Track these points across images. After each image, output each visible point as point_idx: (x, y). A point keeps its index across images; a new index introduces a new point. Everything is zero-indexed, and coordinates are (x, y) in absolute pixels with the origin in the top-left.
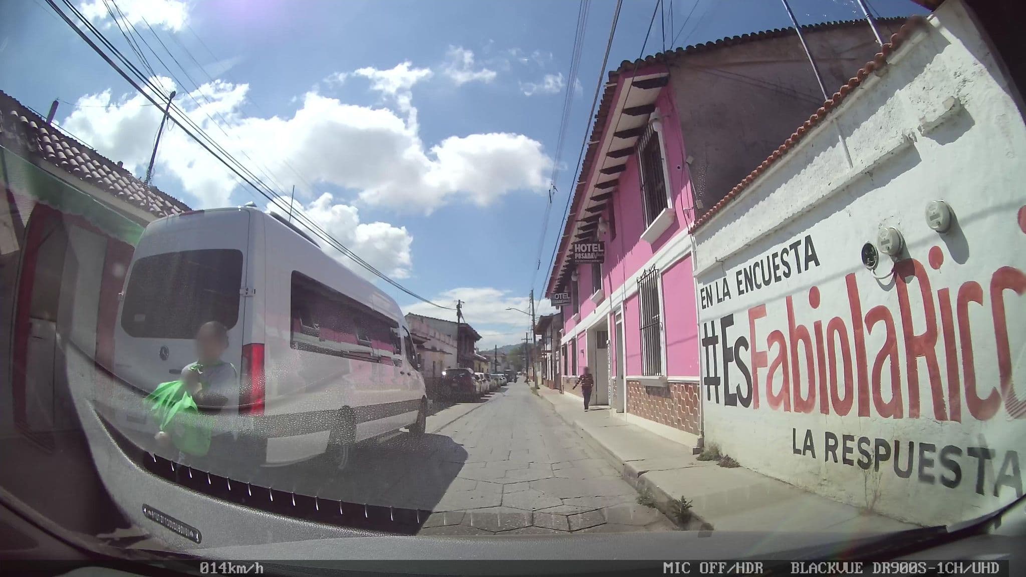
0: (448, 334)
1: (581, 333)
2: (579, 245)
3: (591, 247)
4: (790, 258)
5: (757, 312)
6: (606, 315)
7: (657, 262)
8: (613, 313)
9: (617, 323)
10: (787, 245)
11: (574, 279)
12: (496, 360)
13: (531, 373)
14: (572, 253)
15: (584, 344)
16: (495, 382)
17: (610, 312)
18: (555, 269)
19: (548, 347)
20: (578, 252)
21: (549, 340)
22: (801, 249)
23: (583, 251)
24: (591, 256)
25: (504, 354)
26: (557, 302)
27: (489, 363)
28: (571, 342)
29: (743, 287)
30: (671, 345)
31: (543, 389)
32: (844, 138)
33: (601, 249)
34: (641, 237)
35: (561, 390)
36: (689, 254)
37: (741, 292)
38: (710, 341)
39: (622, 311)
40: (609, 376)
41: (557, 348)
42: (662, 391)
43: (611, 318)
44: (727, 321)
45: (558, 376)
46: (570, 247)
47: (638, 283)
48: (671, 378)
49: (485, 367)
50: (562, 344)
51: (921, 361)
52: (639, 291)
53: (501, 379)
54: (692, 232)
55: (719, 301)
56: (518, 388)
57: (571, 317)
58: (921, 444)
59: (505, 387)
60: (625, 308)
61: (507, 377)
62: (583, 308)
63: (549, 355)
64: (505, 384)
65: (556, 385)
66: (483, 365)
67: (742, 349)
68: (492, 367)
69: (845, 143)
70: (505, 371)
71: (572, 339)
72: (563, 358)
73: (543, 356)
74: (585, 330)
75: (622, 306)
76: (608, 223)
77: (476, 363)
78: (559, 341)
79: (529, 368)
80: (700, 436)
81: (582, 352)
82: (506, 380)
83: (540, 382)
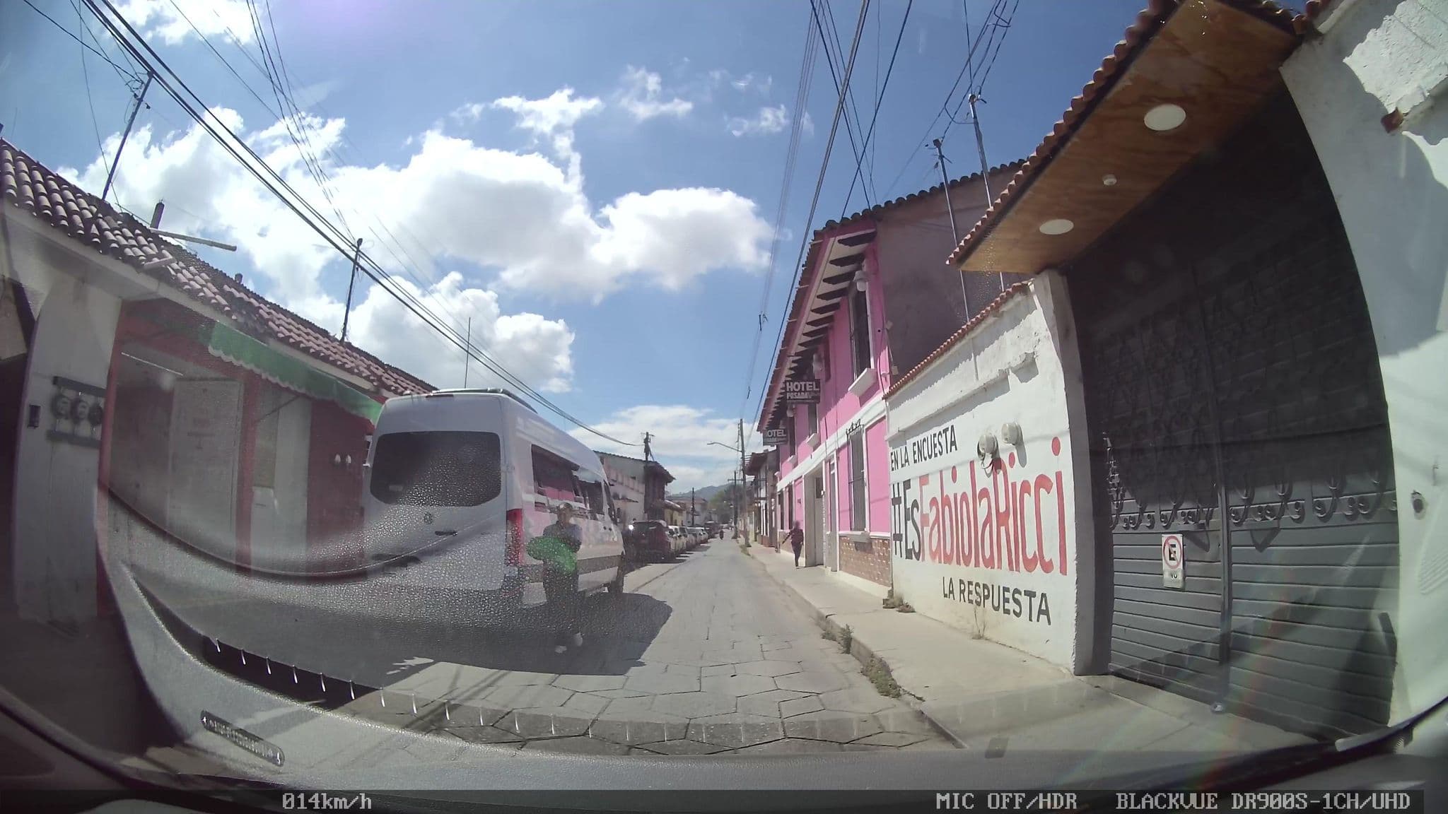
0: (632, 476)
1: (798, 479)
2: (791, 383)
3: (805, 385)
4: (943, 440)
5: (924, 480)
6: (821, 463)
7: (862, 417)
8: (828, 460)
9: (832, 473)
10: (941, 428)
11: (789, 414)
12: (693, 508)
13: (740, 526)
14: (784, 391)
15: (800, 493)
16: (693, 538)
17: (825, 459)
18: (767, 402)
19: (763, 493)
20: (790, 392)
21: (763, 483)
22: (949, 433)
23: (796, 390)
24: (805, 396)
25: (704, 500)
26: (771, 440)
27: (685, 512)
28: (787, 489)
29: (916, 458)
30: (873, 502)
31: (756, 547)
32: (975, 357)
33: (817, 387)
34: (849, 389)
35: (777, 548)
36: (884, 417)
37: (915, 461)
38: (896, 501)
39: (835, 461)
40: (824, 531)
41: (773, 496)
42: (865, 546)
43: (826, 467)
44: (907, 484)
45: (773, 531)
46: (781, 385)
47: (848, 435)
48: (872, 534)
49: (678, 518)
50: (778, 490)
51: (1003, 529)
52: (848, 443)
53: (700, 534)
54: (885, 398)
55: (902, 466)
56: (723, 547)
57: (787, 458)
58: (1004, 588)
59: (706, 545)
60: (838, 458)
61: (709, 532)
62: (800, 449)
63: (763, 503)
64: (705, 541)
65: (772, 542)
66: (676, 515)
67: (915, 509)
68: (687, 516)
69: (975, 359)
70: (706, 524)
71: (788, 486)
72: (779, 507)
73: (756, 505)
74: (801, 477)
75: (835, 456)
76: (824, 361)
77: (667, 512)
78: (774, 487)
79: (738, 519)
80: (890, 588)
81: (799, 501)
82: (707, 535)
83: (752, 537)
